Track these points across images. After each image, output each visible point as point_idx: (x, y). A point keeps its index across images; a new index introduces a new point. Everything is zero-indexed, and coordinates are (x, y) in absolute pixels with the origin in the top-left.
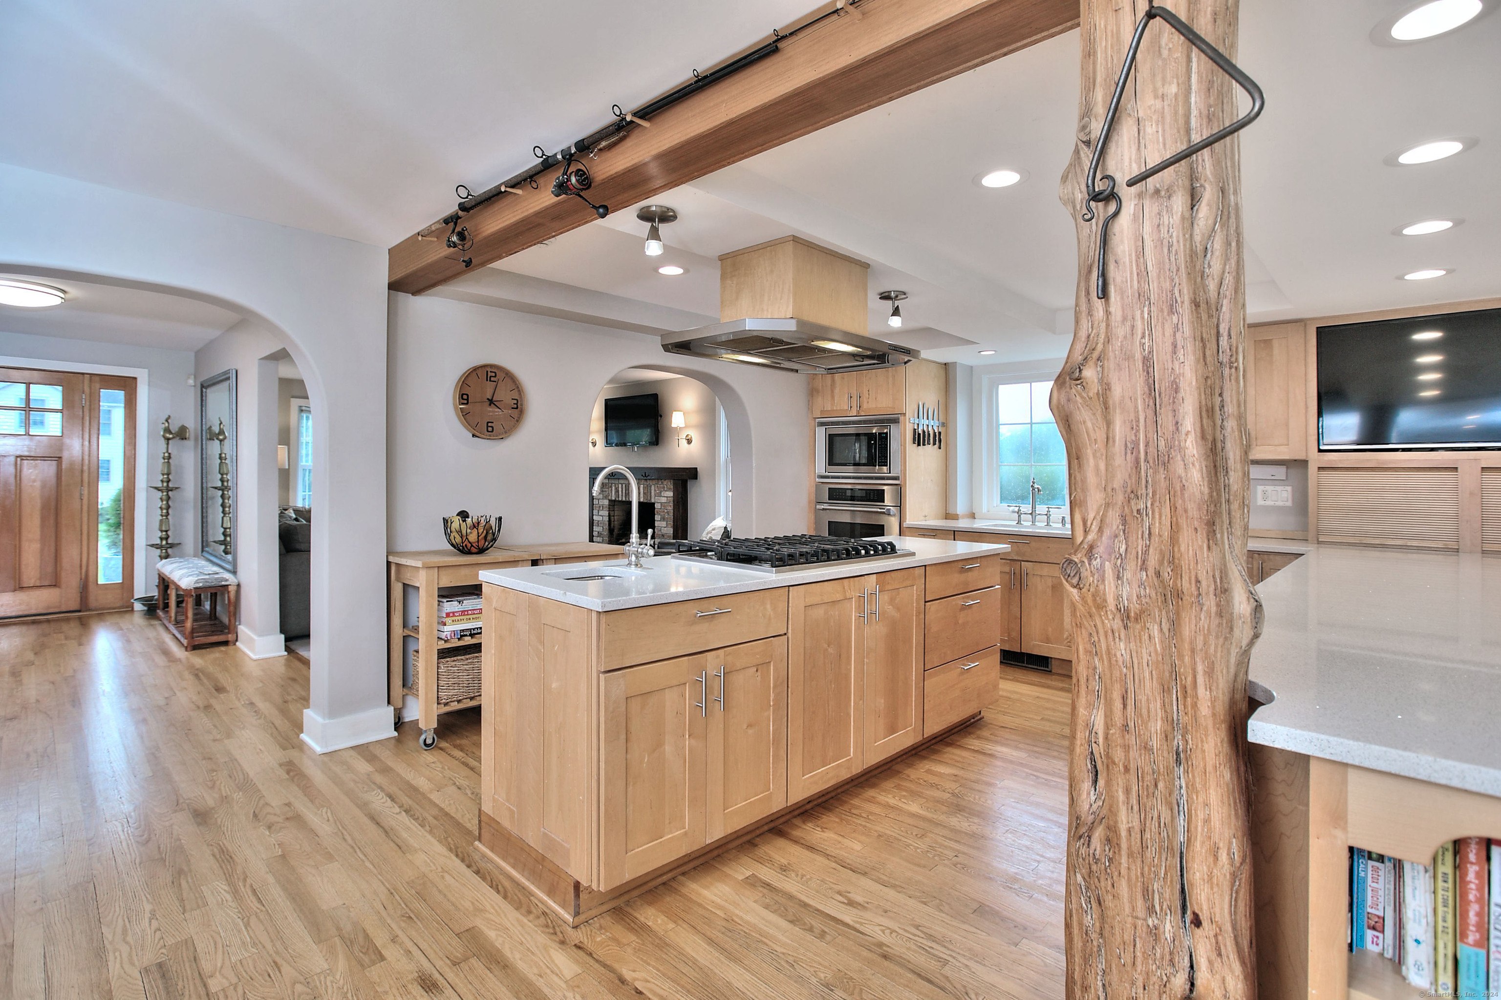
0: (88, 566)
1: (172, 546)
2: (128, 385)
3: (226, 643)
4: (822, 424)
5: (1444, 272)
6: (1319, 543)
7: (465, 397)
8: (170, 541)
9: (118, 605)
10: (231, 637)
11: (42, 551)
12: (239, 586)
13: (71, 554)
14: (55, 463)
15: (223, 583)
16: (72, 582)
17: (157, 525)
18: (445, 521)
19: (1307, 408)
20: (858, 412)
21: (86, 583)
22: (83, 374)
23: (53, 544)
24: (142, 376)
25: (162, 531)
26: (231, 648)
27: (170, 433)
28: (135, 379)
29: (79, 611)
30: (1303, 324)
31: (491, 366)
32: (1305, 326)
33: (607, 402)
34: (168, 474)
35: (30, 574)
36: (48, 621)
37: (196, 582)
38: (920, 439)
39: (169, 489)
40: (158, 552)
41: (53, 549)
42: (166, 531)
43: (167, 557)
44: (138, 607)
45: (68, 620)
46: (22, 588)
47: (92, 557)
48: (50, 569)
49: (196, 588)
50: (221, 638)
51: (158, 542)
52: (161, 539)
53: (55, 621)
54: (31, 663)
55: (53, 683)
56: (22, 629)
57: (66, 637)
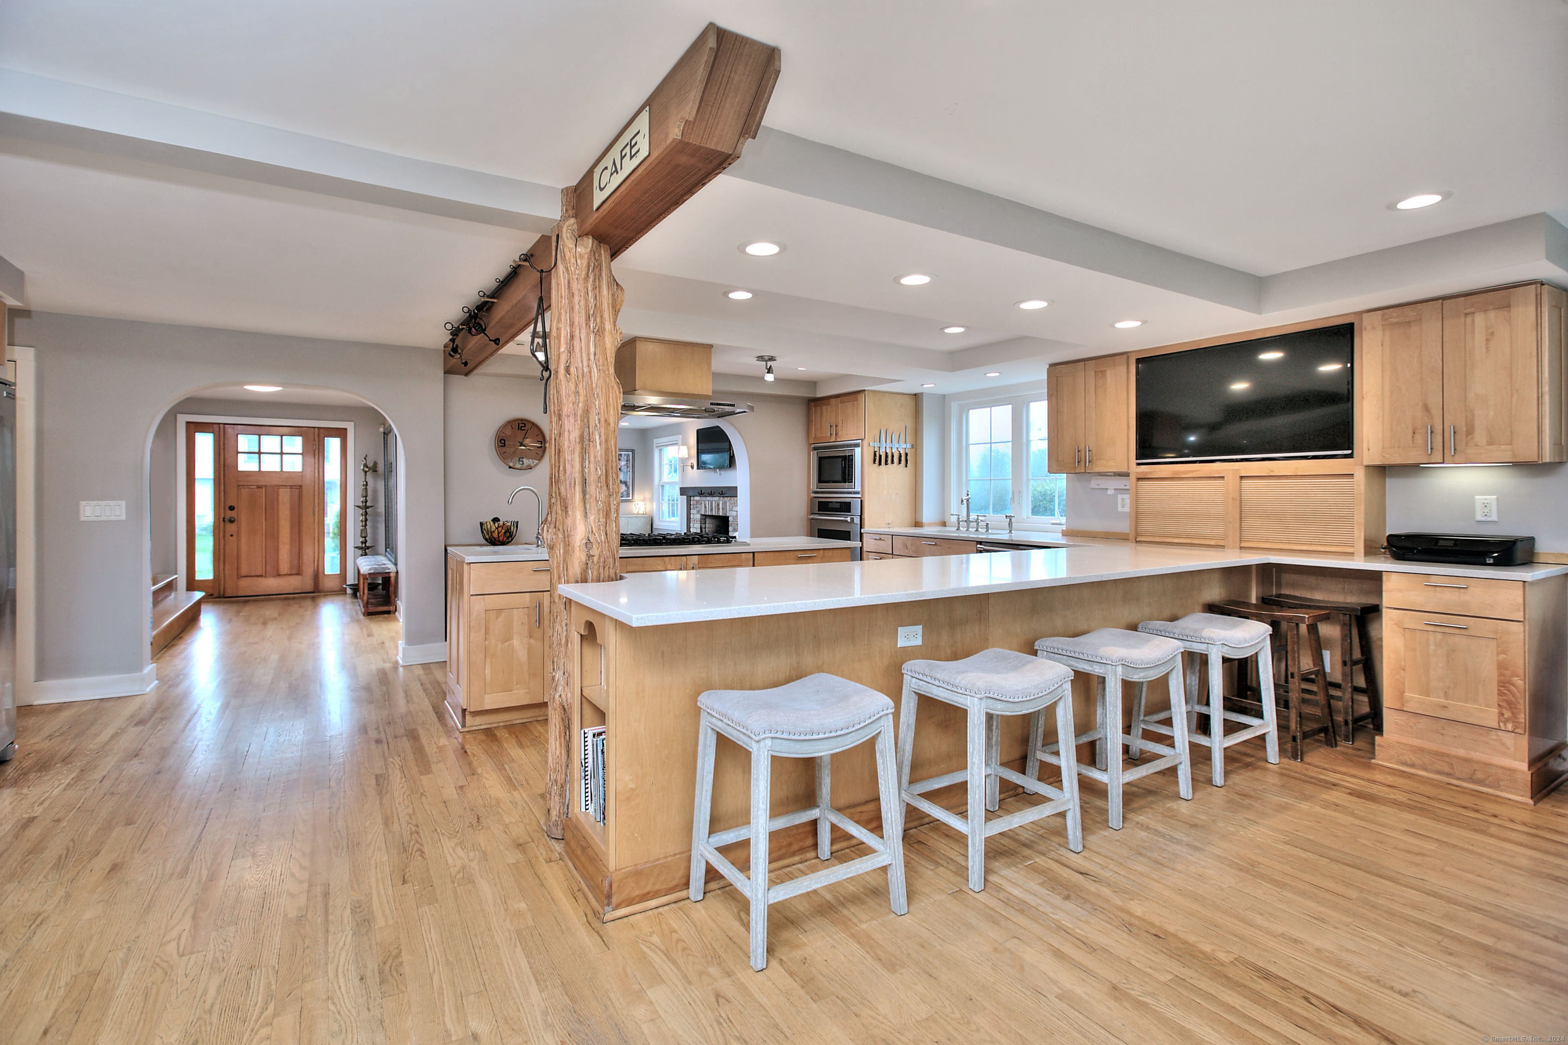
0: (318, 559)
1: (368, 548)
2: (341, 433)
3: (389, 612)
4: (815, 449)
5: (1140, 323)
6: (1137, 542)
7: (503, 442)
8: (367, 545)
9: (337, 589)
10: (392, 608)
11: (291, 549)
12: (397, 572)
13: (308, 552)
14: (297, 490)
15: (387, 571)
16: (309, 571)
17: (359, 534)
18: (482, 524)
19: (1128, 428)
20: (836, 439)
21: (318, 574)
22: (314, 428)
23: (297, 545)
24: (350, 427)
25: (362, 537)
26: (392, 615)
27: (367, 467)
28: (346, 429)
29: (313, 592)
30: (1125, 356)
31: (522, 420)
32: (1128, 357)
33: (698, 431)
34: (366, 497)
35: (284, 567)
36: (294, 598)
37: (370, 570)
38: (879, 459)
39: (366, 507)
40: (360, 552)
41: (297, 547)
42: (365, 537)
43: (366, 554)
44: (349, 591)
45: (305, 598)
46: (279, 575)
47: (321, 555)
48: (295, 562)
49: (369, 574)
50: (386, 608)
51: (360, 545)
52: (362, 542)
53: (298, 598)
54: (275, 619)
55: (282, 629)
56: (278, 602)
57: (300, 607)
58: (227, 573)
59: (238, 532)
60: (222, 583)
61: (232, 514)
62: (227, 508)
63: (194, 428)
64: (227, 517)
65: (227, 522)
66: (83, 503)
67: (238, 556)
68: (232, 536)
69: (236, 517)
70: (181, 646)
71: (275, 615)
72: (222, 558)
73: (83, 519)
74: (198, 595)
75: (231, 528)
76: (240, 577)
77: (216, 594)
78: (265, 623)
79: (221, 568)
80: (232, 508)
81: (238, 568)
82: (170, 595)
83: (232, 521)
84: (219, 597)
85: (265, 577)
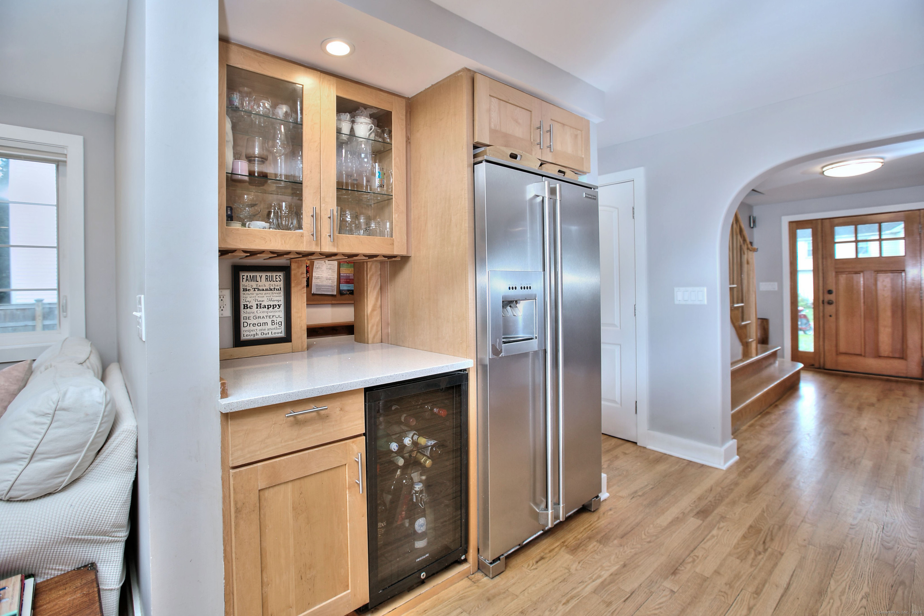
11: (893, 334)
13: (914, 337)
23: (900, 329)
29: (921, 379)
35: (885, 349)
36: (897, 382)
41: (901, 332)
46: (880, 356)
48: (899, 346)
53: (901, 382)
54: (872, 405)
55: (880, 421)
56: (878, 383)
57: (904, 395)
58: (826, 348)
59: (837, 311)
60: (822, 356)
61: (832, 297)
62: (826, 292)
63: (796, 226)
64: (826, 300)
65: (826, 305)
66: (676, 289)
67: (837, 335)
68: (830, 316)
69: (834, 301)
70: (782, 408)
71: (874, 400)
72: (822, 335)
73: (676, 302)
74: (801, 365)
75: (830, 309)
76: (838, 353)
77: (817, 365)
78: (860, 409)
79: (821, 343)
80: (830, 292)
81: (837, 346)
82: (774, 362)
83: (830, 303)
84: (819, 368)
85: (864, 356)
